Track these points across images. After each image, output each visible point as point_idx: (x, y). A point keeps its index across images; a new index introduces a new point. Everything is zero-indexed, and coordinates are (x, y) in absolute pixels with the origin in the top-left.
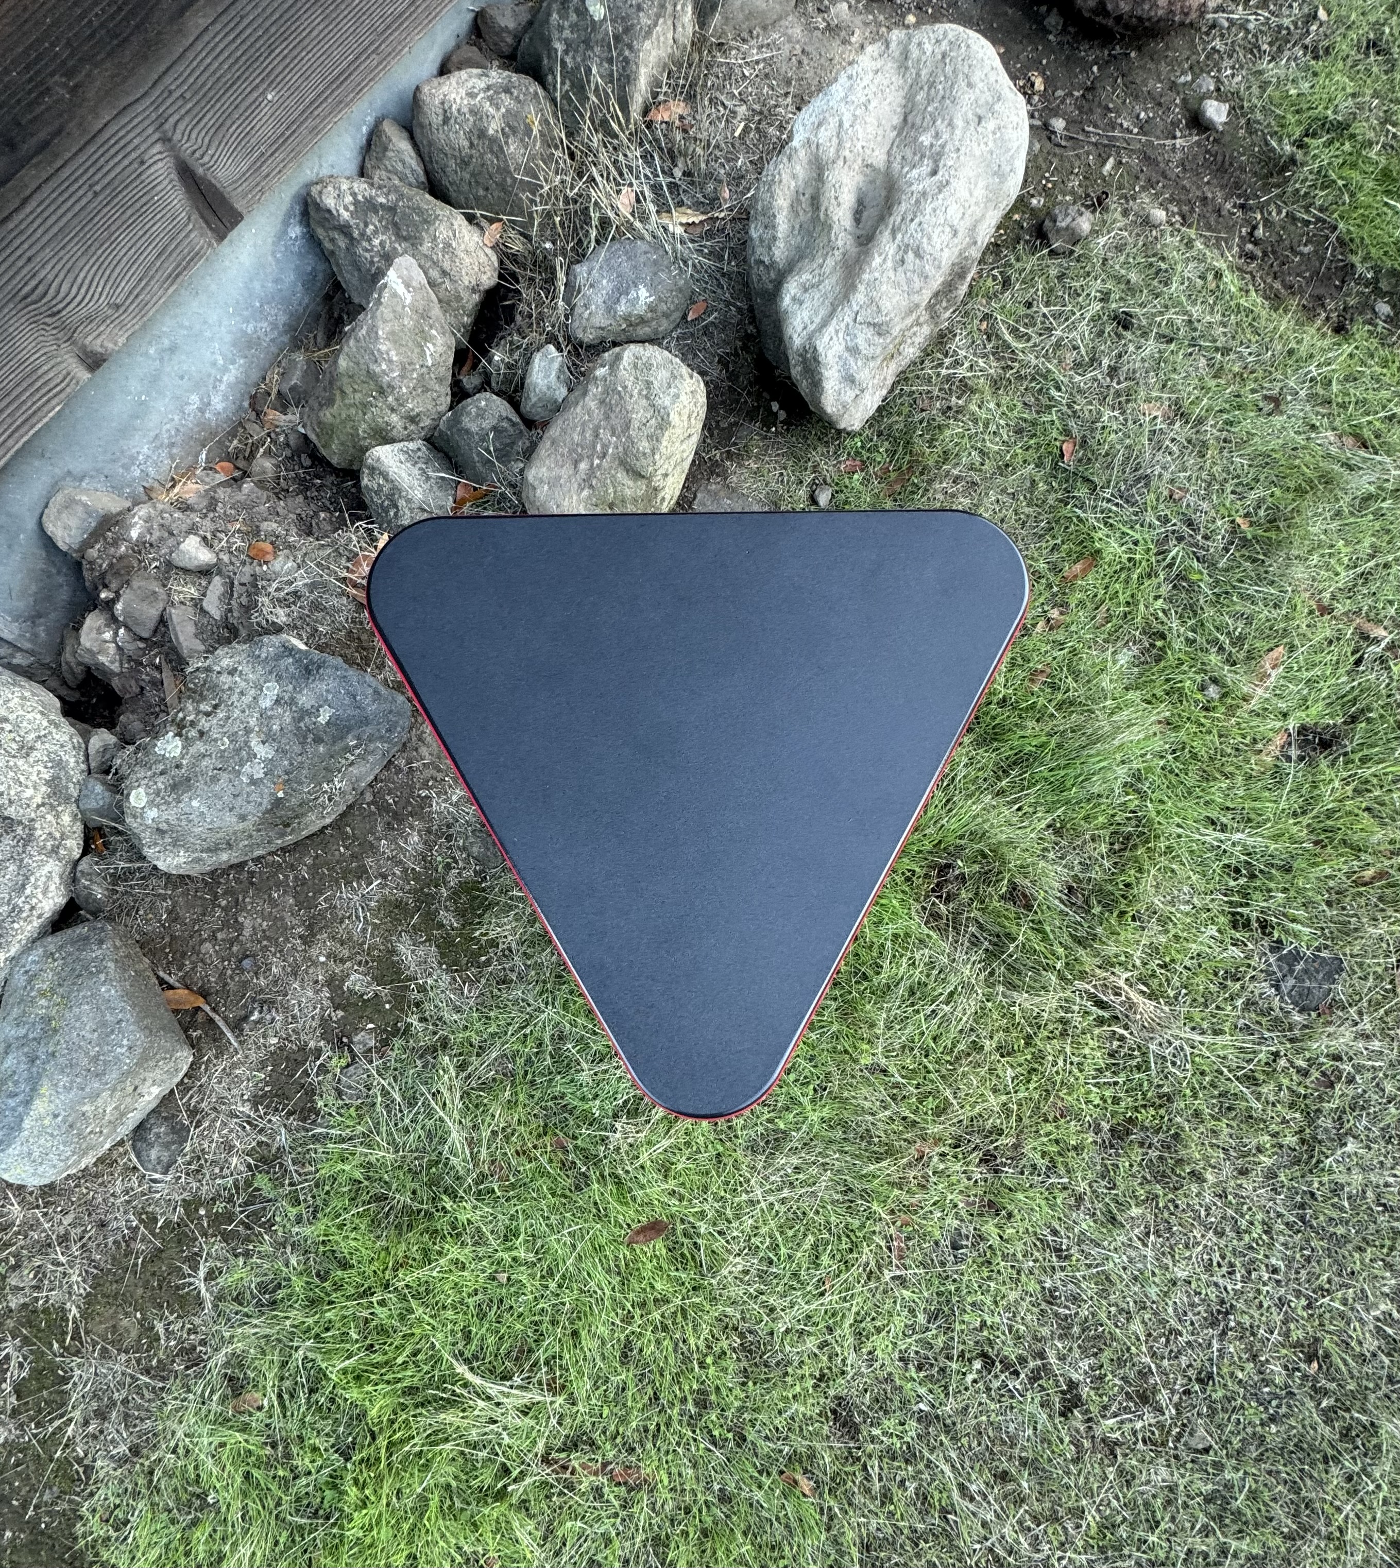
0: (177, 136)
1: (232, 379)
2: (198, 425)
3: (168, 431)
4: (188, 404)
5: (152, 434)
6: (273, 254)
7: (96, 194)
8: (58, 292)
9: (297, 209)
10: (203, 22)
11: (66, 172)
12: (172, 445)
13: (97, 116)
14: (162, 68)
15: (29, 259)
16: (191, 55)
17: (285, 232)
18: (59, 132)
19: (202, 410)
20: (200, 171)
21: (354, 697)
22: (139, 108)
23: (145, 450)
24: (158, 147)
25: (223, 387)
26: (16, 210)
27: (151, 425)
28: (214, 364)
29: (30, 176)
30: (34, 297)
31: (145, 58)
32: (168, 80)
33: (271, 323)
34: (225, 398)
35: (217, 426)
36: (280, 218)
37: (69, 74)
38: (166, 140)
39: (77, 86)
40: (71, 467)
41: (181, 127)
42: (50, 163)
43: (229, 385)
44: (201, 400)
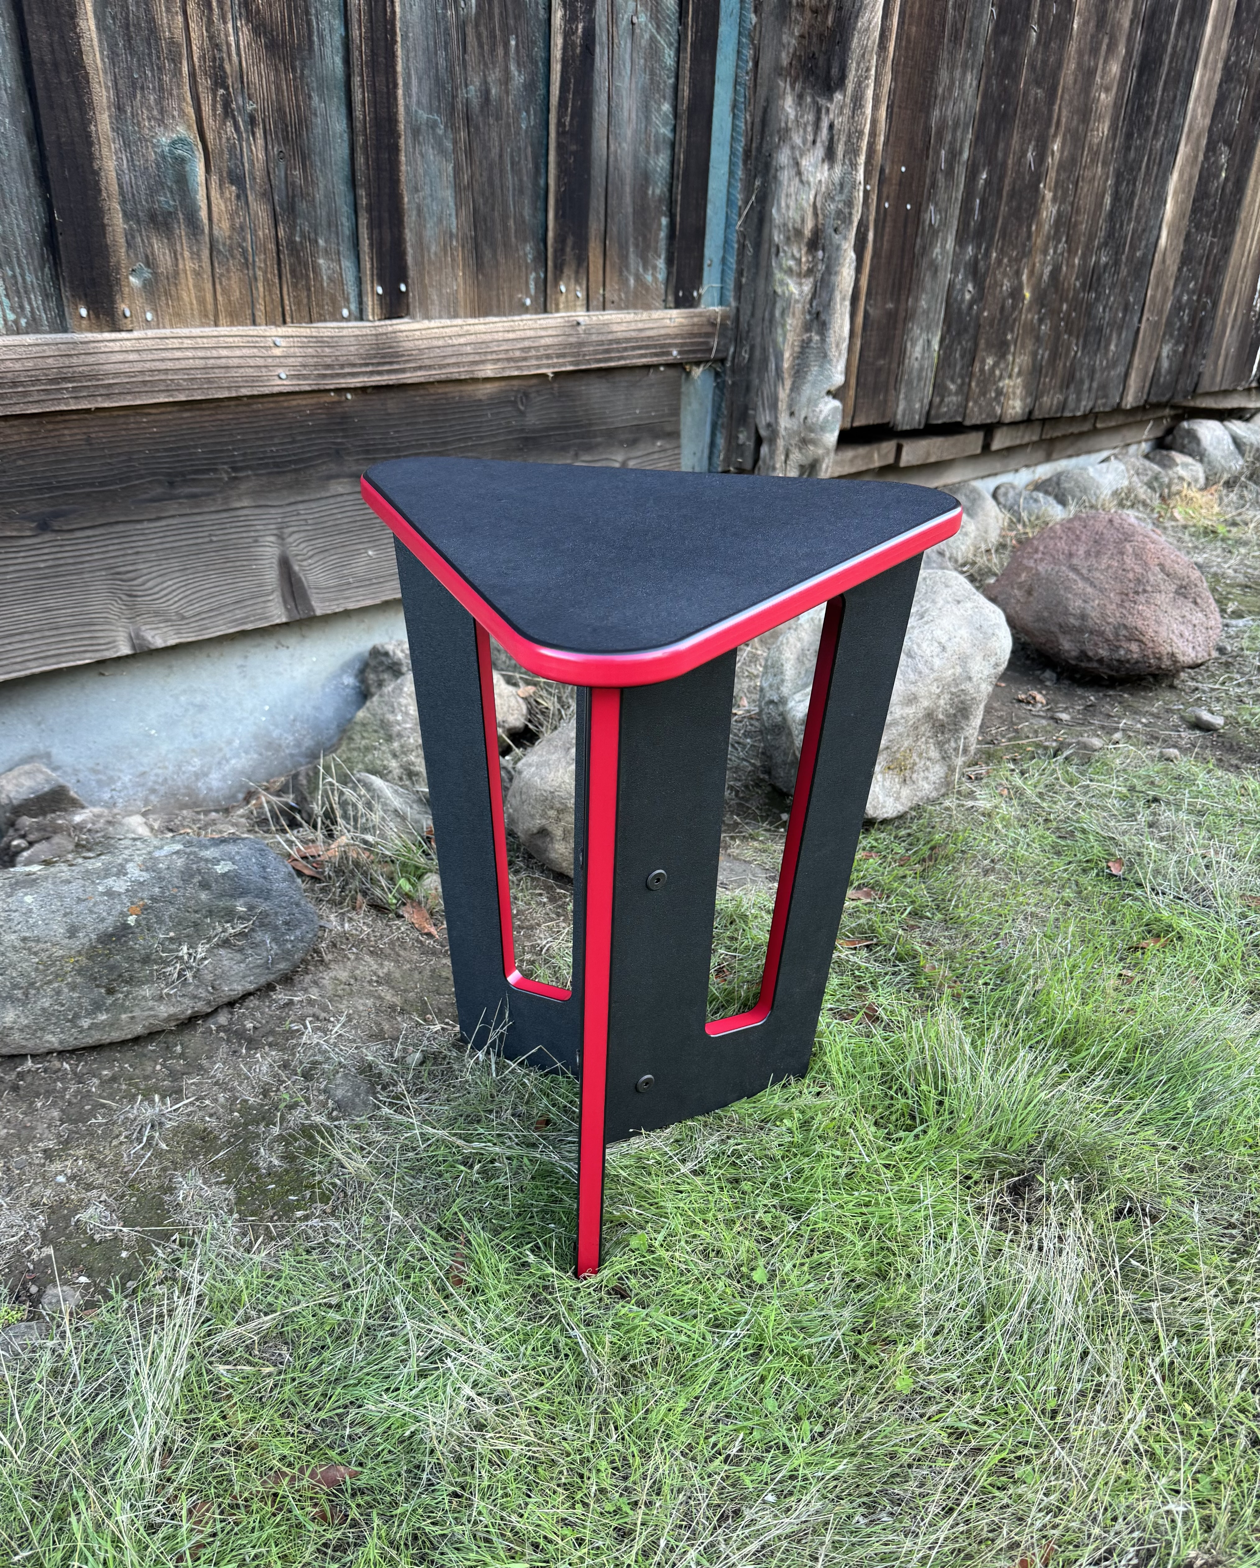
0: (290, 540)
1: (239, 766)
2: (187, 787)
3: (157, 775)
4: (188, 763)
5: (142, 769)
6: (323, 686)
7: (211, 542)
8: (143, 584)
9: (357, 666)
10: (340, 490)
11: (199, 518)
12: (153, 791)
13: (240, 499)
14: (300, 499)
15: (137, 553)
16: (323, 502)
17: (340, 676)
18: (208, 494)
19: (197, 776)
20: (296, 568)
21: (264, 868)
22: (273, 511)
23: (126, 779)
24: (272, 539)
25: (227, 768)
26: (149, 520)
27: (145, 760)
28: (229, 742)
29: (172, 508)
30: (124, 577)
31: (291, 487)
32: (301, 506)
33: (296, 739)
34: (224, 779)
35: (204, 800)
36: (341, 662)
37: (235, 469)
38: (281, 537)
39: (236, 478)
40: (54, 751)
41: (296, 536)
42: (191, 507)
43: (233, 769)
44: (202, 766)
